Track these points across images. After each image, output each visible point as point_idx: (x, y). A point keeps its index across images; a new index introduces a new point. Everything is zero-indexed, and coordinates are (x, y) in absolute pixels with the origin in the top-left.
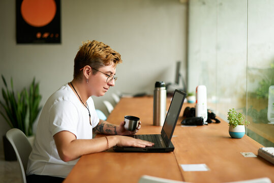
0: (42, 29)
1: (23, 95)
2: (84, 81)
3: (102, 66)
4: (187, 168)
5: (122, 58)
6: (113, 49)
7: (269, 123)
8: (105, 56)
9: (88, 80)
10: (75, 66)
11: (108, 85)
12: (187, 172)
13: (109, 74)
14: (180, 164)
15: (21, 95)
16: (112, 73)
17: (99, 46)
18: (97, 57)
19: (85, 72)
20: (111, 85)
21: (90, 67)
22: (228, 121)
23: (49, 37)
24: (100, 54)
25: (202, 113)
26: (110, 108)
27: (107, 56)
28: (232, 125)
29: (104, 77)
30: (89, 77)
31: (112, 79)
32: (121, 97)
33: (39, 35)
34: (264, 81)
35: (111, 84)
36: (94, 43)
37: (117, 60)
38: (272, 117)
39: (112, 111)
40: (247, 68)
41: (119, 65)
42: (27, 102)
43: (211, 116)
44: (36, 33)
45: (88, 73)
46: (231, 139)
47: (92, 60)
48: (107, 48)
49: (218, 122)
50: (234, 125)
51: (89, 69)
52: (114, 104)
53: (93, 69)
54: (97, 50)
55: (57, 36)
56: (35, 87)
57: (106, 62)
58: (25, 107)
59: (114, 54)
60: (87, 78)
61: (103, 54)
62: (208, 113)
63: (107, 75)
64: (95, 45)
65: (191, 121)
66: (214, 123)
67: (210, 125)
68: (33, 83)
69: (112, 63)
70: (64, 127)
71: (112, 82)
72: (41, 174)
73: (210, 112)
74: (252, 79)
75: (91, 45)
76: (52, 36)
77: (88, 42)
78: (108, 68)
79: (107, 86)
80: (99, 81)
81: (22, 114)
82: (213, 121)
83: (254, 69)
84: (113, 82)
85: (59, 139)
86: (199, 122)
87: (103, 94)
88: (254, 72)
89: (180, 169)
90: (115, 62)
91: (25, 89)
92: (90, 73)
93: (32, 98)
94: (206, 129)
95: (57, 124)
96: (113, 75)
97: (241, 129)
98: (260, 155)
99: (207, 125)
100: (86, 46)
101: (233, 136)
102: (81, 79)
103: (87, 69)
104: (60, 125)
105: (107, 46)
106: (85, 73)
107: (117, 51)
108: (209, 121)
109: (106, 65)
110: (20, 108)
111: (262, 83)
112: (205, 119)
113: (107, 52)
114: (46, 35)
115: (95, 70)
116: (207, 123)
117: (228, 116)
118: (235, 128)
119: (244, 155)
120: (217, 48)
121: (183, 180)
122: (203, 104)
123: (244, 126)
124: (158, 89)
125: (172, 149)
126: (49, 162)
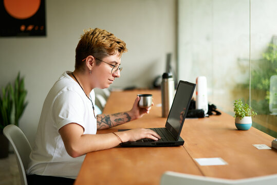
0: (26, 22)
1: (8, 90)
2: (87, 72)
3: (106, 56)
4: (203, 162)
5: (127, 47)
6: (117, 37)
7: (271, 114)
8: (109, 45)
9: (92, 71)
10: (76, 56)
11: (113, 76)
12: (204, 167)
13: (114, 64)
14: (194, 159)
15: (6, 90)
16: (117, 63)
17: (102, 34)
18: (100, 46)
19: (88, 63)
20: (116, 77)
21: (93, 58)
22: (235, 112)
23: (33, 29)
24: (104, 43)
25: (202, 105)
26: (103, 102)
27: (111, 45)
28: (239, 117)
29: (109, 68)
30: (92, 68)
31: (117, 69)
32: (110, 91)
33: (23, 28)
34: (255, 71)
35: (116, 75)
36: (97, 31)
37: (121, 49)
38: (273, 108)
39: (106, 105)
40: (239, 60)
41: (124, 54)
42: (12, 97)
43: (212, 108)
44: (19, 28)
45: (91, 64)
46: (239, 131)
47: (96, 49)
48: (111, 36)
49: (218, 114)
50: (241, 116)
51: (92, 59)
52: (106, 98)
53: (96, 59)
54: (100, 39)
55: (42, 28)
56: (20, 81)
57: (110, 51)
58: (10, 103)
59: (118, 43)
60: (90, 69)
61: (107, 43)
62: (209, 106)
63: (111, 65)
64: (98, 33)
65: (192, 113)
66: (214, 115)
67: (212, 117)
68: (18, 78)
69: (117, 52)
70: (71, 119)
71: (117, 74)
72: (43, 175)
73: (211, 104)
74: (243, 70)
75: (93, 33)
76: (37, 28)
77: (89, 29)
78: (113, 58)
79: (112, 78)
80: (103, 72)
81: (7, 110)
82: (214, 113)
83: (245, 60)
84: (119, 73)
85: (65, 133)
86: (200, 115)
87: (109, 86)
88: (246, 63)
89: (196, 164)
90: (120, 51)
91: (9, 84)
92: (93, 64)
93: (17, 94)
94: (207, 121)
95: (63, 116)
96: (118, 65)
97: (247, 121)
98: (274, 147)
99: (208, 117)
100: (88, 34)
101: (240, 128)
102: (84, 70)
103: (90, 60)
104: (67, 117)
105: (111, 34)
106: (88, 65)
107: (121, 40)
108: (210, 113)
109: (110, 55)
110: (5, 104)
111: (254, 74)
112: (206, 112)
113: (111, 40)
114: (30, 28)
115: (99, 61)
116: (207, 115)
117: (234, 107)
118: (242, 119)
119: (257, 147)
120: (208, 39)
121: (203, 175)
122: (204, 96)
123: (251, 117)
124: (166, 80)
125: (182, 143)
126: (52, 161)
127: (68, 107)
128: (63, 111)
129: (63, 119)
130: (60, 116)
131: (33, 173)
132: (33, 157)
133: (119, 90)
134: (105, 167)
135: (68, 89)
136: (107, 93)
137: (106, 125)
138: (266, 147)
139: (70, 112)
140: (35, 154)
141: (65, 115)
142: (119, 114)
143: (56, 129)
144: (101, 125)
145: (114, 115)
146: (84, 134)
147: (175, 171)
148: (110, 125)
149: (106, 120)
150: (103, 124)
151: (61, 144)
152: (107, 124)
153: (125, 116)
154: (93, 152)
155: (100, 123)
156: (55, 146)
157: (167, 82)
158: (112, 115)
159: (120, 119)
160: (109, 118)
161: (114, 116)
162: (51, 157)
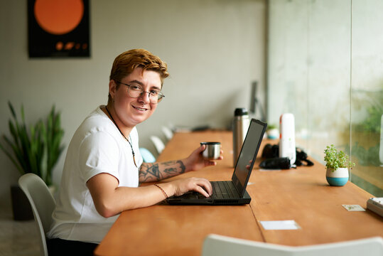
0: (65, 38)
1: (38, 129)
4: (269, 225)
7: (382, 166)
12: (269, 231)
14: (258, 221)
15: (35, 129)
22: (326, 163)
23: (73, 48)
25: (288, 152)
26: (160, 146)
28: (330, 168)
32: (174, 132)
33: (59, 46)
34: (374, 108)
39: (163, 151)
40: (351, 91)
42: (44, 139)
43: (301, 157)
44: (55, 45)
49: (310, 164)
50: (333, 168)
52: (166, 141)
55: (85, 47)
56: (55, 118)
58: (41, 147)
62: (297, 152)
65: (273, 163)
66: (305, 166)
67: (300, 169)
68: (52, 113)
70: (102, 168)
72: (68, 239)
73: (299, 151)
74: (358, 105)
76: (78, 47)
82: (304, 163)
83: (360, 91)
85: (95, 187)
86: (284, 165)
88: (360, 96)
89: (259, 228)
91: (40, 121)
93: (50, 134)
94: (294, 174)
95: (91, 164)
97: (342, 174)
98: (370, 208)
99: (295, 168)
101: (332, 183)
104: (96, 166)
108: (298, 163)
110: (34, 148)
111: (371, 111)
112: (293, 161)
114: (69, 46)
116: (295, 166)
117: (325, 155)
118: (335, 171)
119: (347, 209)
120: (309, 62)
121: (264, 241)
122: (290, 139)
123: (347, 168)
124: (239, 118)
125: (248, 201)
126: (80, 222)
127: (98, 153)
128: (91, 157)
129: (91, 168)
130: (88, 164)
131: (56, 236)
132: (55, 216)
133: (186, 131)
134: (141, 229)
135: (98, 130)
136: (169, 135)
137: (153, 176)
138: (359, 208)
139: (100, 158)
140: (59, 212)
141: (94, 163)
142: (171, 162)
143: (83, 181)
144: (147, 176)
145: (165, 163)
146: (119, 186)
147: (228, 235)
148: (158, 176)
149: (153, 170)
150: (149, 175)
151: (90, 200)
152: (155, 175)
153: (179, 165)
154: (130, 210)
155: (145, 174)
156: (83, 202)
157: (241, 121)
158: (162, 164)
159: (171, 169)
160: (157, 167)
161: (164, 165)
162: (79, 216)
